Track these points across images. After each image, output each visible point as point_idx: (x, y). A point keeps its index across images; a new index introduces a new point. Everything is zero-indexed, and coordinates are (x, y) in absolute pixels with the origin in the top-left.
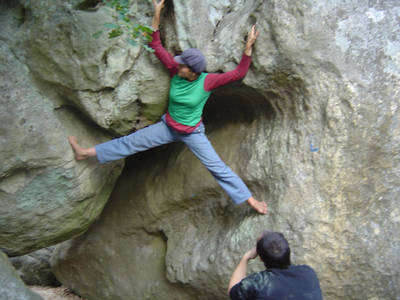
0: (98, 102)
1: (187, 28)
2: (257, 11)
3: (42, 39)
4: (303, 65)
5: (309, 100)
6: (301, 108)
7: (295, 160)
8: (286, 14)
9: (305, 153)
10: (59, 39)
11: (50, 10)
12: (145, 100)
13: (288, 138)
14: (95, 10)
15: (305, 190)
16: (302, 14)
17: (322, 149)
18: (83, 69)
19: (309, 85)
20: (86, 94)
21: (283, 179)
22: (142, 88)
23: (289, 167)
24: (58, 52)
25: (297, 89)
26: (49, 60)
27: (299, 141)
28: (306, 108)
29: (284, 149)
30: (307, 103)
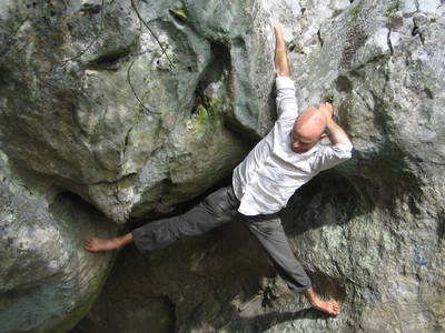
0: (115, 195)
1: (247, 90)
2: (354, 73)
3: (29, 114)
4: (420, 160)
5: (420, 201)
6: (406, 207)
7: (391, 269)
8: (406, 91)
9: (408, 265)
10: (57, 114)
11: (41, 70)
12: (175, 179)
13: (382, 239)
14: (115, 70)
15: (404, 307)
16: (430, 95)
17: (433, 265)
18: (96, 156)
19: (424, 185)
20: (98, 188)
21: (370, 288)
22: (173, 165)
23: (382, 276)
24: (56, 133)
25: (403, 184)
26: (41, 145)
27: (399, 247)
28: (415, 211)
29: (374, 251)
30: (418, 205)
